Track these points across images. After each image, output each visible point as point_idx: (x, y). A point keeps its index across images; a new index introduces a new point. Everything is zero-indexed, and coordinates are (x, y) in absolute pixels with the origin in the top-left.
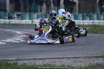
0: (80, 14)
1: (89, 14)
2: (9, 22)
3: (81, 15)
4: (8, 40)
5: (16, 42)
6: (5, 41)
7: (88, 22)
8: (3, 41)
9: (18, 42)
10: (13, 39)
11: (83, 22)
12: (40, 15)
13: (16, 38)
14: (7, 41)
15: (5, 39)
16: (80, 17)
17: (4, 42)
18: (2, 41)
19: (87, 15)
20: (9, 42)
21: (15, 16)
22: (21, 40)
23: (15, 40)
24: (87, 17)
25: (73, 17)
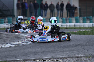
0: (80, 18)
1: (89, 18)
4: (17, 43)
5: (24, 44)
6: (13, 43)
7: (88, 25)
8: (12, 43)
9: (25, 44)
10: (21, 42)
11: (84, 25)
12: (44, 19)
13: (24, 41)
14: (15, 44)
15: (14, 42)
16: (81, 20)
17: (13, 44)
18: (11, 43)
19: (88, 18)
20: (17, 44)
22: (28, 42)
23: (22, 42)
24: (87, 20)
25: (75, 20)
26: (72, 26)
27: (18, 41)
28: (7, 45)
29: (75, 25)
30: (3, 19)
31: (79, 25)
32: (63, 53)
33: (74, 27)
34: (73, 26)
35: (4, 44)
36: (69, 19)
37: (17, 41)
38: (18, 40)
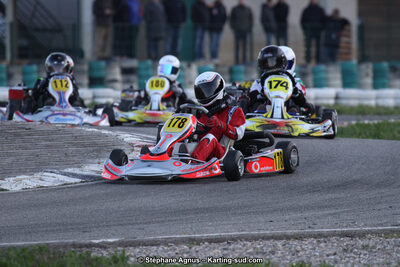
0: (363, 66)
1: (399, 66)
2: (94, 97)
3: (368, 68)
4: (91, 169)
6: (77, 171)
7: (396, 98)
8: (70, 170)
11: (377, 98)
14: (85, 173)
15: (79, 165)
16: (367, 75)
17: (74, 175)
18: (66, 170)
19: (393, 69)
20: (94, 174)
21: (116, 74)
24: (390, 75)
25: (339, 75)
26: (325, 102)
27: (97, 160)
28: (51, 179)
29: (341, 96)
30: (34, 68)
31: (359, 99)
32: (287, 217)
33: (336, 104)
34: (332, 102)
35: (38, 175)
36: (314, 72)
37: (91, 161)
38: (97, 157)
